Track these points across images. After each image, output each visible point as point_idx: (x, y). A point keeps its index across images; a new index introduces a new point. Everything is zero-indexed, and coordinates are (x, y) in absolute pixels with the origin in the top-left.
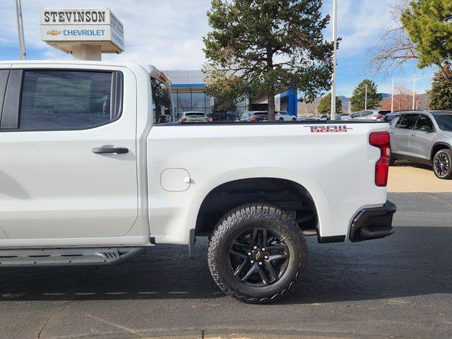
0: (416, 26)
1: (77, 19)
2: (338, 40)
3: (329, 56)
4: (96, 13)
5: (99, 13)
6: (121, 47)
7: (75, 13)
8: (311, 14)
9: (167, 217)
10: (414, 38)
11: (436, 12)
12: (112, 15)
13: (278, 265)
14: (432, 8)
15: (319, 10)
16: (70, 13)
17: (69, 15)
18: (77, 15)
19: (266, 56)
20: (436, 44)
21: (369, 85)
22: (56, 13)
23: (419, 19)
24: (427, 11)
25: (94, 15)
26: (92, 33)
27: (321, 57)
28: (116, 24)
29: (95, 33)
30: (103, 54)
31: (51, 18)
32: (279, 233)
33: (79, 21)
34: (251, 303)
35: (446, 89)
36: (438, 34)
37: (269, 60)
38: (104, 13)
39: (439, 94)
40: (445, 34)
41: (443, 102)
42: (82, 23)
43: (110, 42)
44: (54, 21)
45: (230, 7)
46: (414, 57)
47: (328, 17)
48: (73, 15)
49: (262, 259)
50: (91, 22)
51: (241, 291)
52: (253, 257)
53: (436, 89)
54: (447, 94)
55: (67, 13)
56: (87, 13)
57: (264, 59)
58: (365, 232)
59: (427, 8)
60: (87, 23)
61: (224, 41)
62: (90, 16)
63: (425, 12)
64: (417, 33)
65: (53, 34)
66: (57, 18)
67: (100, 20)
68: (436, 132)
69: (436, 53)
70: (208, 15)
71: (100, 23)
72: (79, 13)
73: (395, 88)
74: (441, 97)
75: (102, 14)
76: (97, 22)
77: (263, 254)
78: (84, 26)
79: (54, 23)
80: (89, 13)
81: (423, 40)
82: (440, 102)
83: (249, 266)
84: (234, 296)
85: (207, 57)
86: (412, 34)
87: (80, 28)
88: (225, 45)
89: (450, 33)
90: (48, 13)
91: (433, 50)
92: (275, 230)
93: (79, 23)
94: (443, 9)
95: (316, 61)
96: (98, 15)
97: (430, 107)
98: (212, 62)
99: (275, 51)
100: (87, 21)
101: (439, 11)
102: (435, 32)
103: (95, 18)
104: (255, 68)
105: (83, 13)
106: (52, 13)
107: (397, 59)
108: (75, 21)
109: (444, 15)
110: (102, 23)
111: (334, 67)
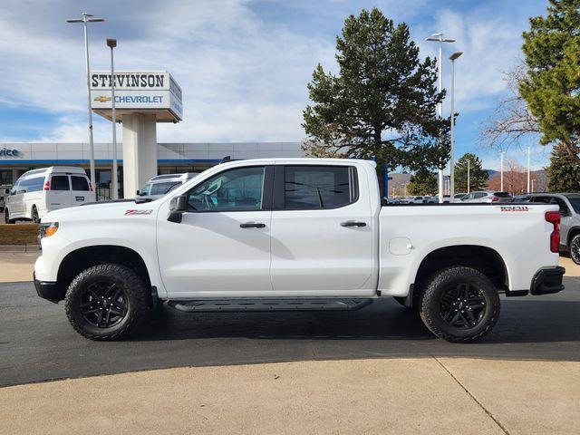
0: (537, 98)
1: (131, 83)
2: (455, 115)
3: (444, 133)
4: (152, 76)
5: (157, 77)
6: (179, 115)
7: (128, 76)
8: (425, 88)
9: (393, 275)
10: (534, 111)
11: (559, 84)
12: (172, 80)
13: (476, 312)
14: (555, 80)
15: (434, 84)
16: (123, 76)
17: (121, 79)
18: (131, 79)
19: (373, 132)
20: (561, 118)
21: (472, 160)
22: (106, 76)
23: (541, 92)
24: (549, 82)
25: (151, 79)
26: (148, 99)
27: (435, 134)
28: (175, 90)
29: (152, 100)
30: (157, 124)
31: (100, 82)
32: (478, 287)
33: (133, 85)
34: (456, 342)
35: (568, 166)
36: (563, 109)
37: (377, 136)
38: (162, 77)
39: (560, 172)
40: (571, 108)
41: (565, 182)
42: (136, 88)
43: (169, 110)
44: (103, 85)
45: (335, 80)
46: (533, 130)
47: (444, 92)
48: (125, 79)
49: (464, 308)
50: (148, 87)
51: (449, 332)
52: (457, 307)
53: (556, 166)
54: (570, 172)
55: (119, 77)
56: (142, 76)
57: (373, 135)
58: (544, 288)
59: (550, 79)
60: (143, 88)
61: (328, 116)
62: (147, 81)
63: (547, 84)
64: (539, 107)
65: (102, 101)
66: (107, 82)
67: (158, 85)
68: (571, 215)
69: (560, 128)
70: (310, 87)
71: (158, 88)
72: (133, 76)
73: (504, 164)
74: (562, 176)
75: (160, 78)
76: (155, 87)
77: (465, 304)
78: (138, 92)
79: (104, 88)
80: (145, 76)
81: (546, 114)
82: (562, 181)
83: (454, 314)
84: (443, 337)
85: (307, 133)
86: (533, 107)
87: (134, 94)
88: (330, 121)
89: (576, 108)
90: (96, 76)
91: (558, 124)
92: (474, 285)
93: (133, 88)
94: (567, 81)
95: (429, 137)
96: (156, 79)
97: (549, 187)
98: (313, 138)
99: (384, 127)
100: (142, 85)
101: (563, 83)
102: (560, 106)
103: (151, 83)
104: (362, 145)
105: (138, 76)
106: (101, 76)
107: (513, 133)
108: (128, 85)
109: (568, 87)
110: (160, 88)
111: (452, 145)
